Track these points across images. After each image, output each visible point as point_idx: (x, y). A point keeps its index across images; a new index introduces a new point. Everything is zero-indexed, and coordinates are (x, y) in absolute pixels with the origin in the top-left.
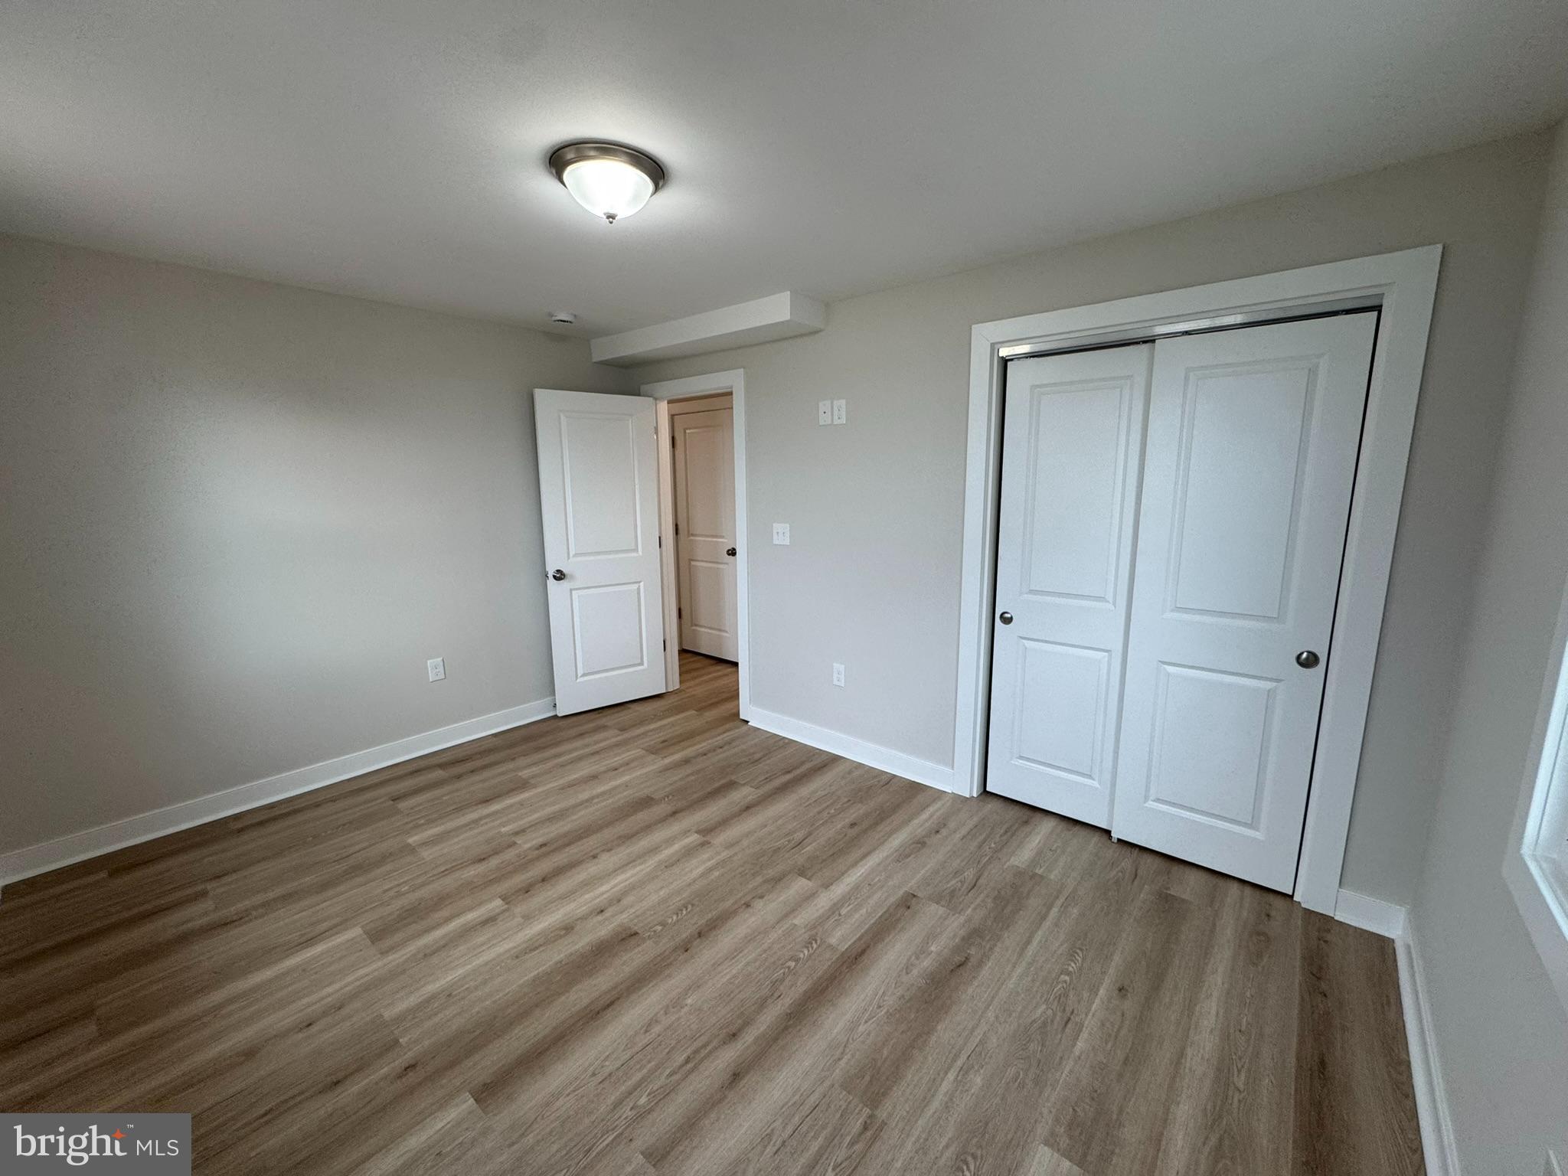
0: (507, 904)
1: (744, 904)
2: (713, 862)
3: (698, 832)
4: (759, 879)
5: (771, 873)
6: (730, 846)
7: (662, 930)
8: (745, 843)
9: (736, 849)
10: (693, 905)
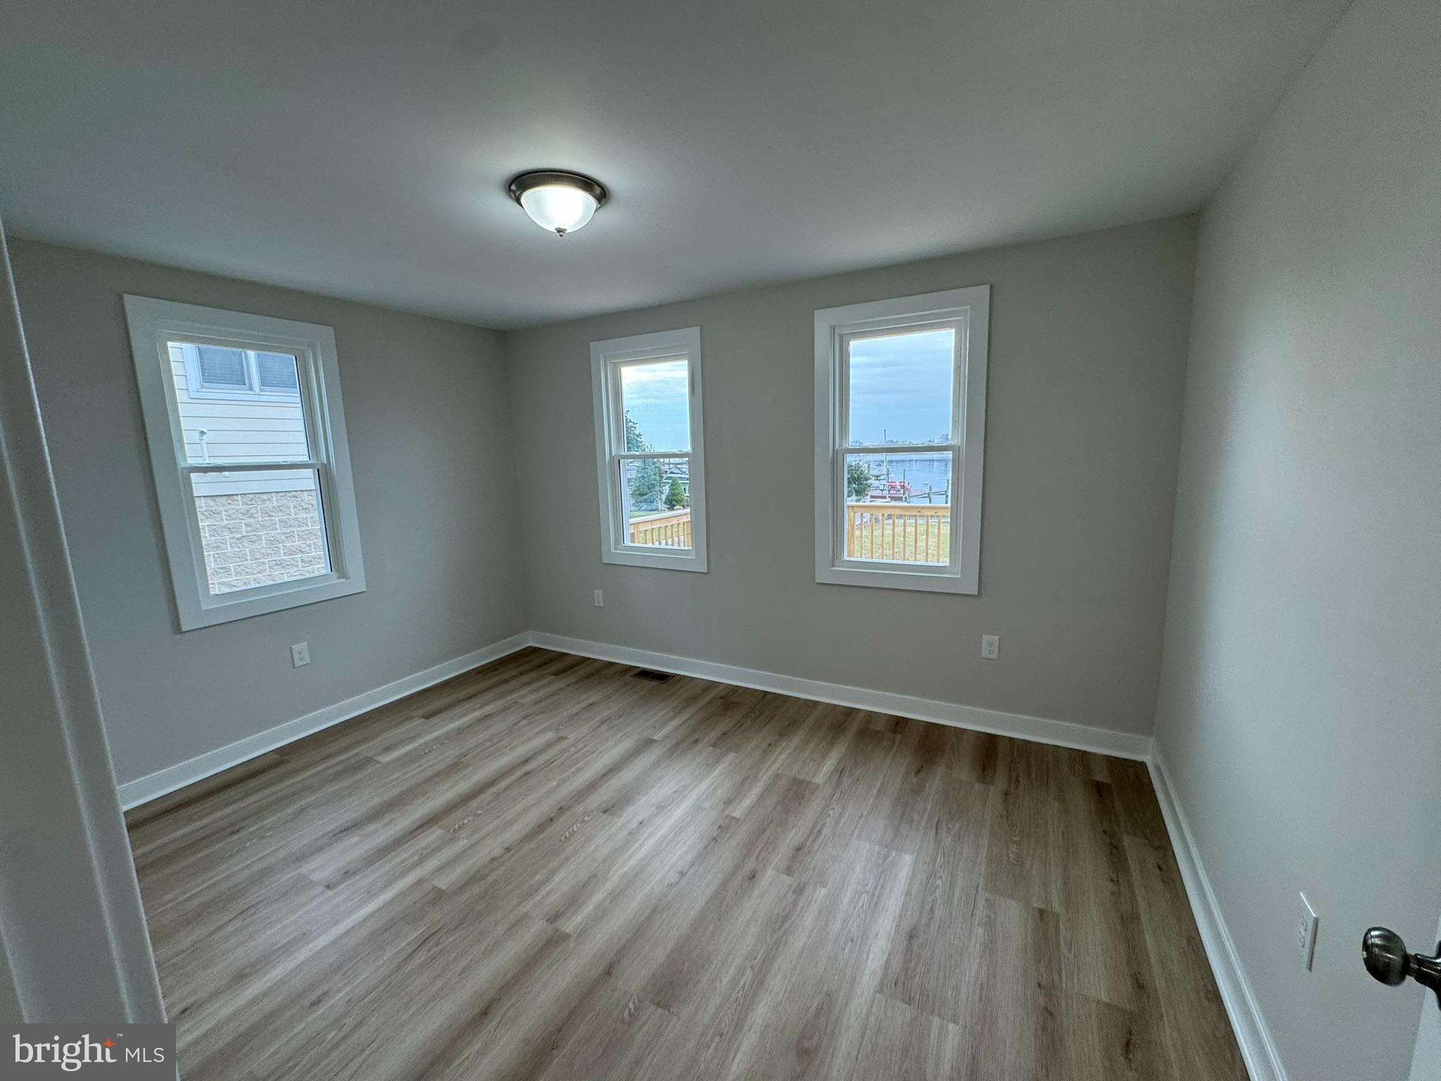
0: (728, 816)
1: (511, 850)
2: (543, 892)
3: (566, 937)
4: (490, 879)
5: (476, 889)
6: (523, 920)
7: (584, 817)
8: (501, 928)
9: (513, 917)
10: (560, 841)
